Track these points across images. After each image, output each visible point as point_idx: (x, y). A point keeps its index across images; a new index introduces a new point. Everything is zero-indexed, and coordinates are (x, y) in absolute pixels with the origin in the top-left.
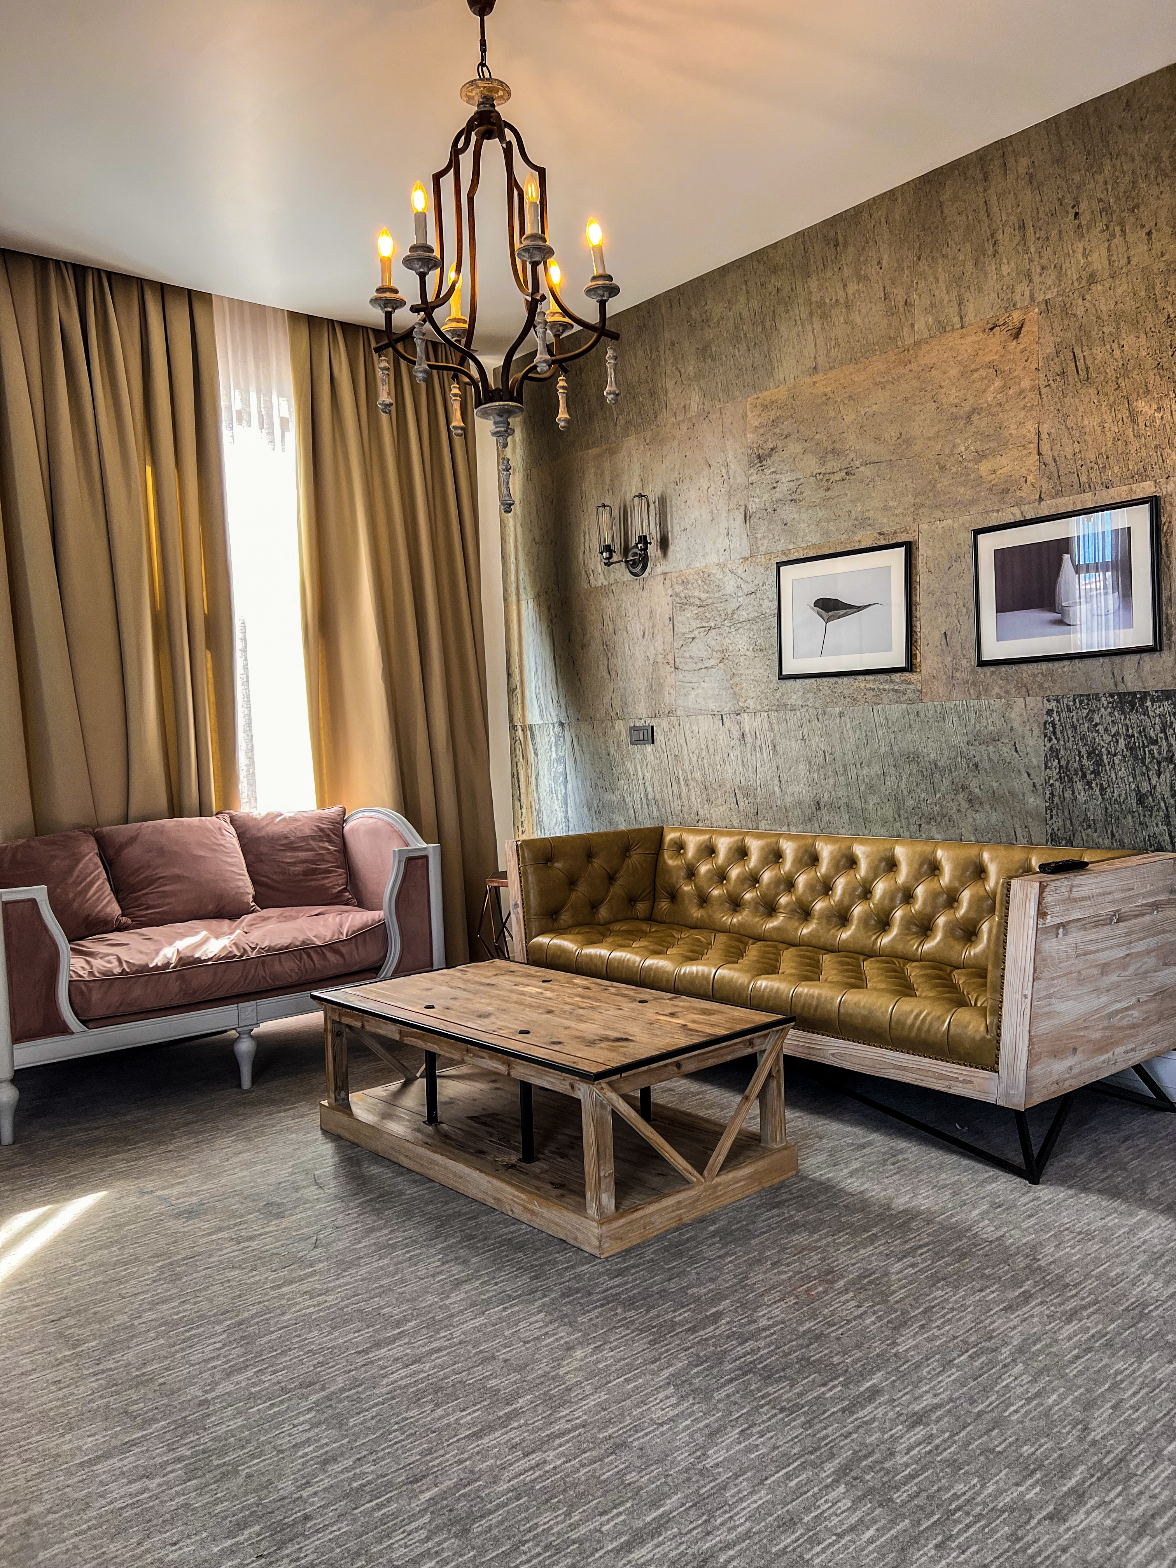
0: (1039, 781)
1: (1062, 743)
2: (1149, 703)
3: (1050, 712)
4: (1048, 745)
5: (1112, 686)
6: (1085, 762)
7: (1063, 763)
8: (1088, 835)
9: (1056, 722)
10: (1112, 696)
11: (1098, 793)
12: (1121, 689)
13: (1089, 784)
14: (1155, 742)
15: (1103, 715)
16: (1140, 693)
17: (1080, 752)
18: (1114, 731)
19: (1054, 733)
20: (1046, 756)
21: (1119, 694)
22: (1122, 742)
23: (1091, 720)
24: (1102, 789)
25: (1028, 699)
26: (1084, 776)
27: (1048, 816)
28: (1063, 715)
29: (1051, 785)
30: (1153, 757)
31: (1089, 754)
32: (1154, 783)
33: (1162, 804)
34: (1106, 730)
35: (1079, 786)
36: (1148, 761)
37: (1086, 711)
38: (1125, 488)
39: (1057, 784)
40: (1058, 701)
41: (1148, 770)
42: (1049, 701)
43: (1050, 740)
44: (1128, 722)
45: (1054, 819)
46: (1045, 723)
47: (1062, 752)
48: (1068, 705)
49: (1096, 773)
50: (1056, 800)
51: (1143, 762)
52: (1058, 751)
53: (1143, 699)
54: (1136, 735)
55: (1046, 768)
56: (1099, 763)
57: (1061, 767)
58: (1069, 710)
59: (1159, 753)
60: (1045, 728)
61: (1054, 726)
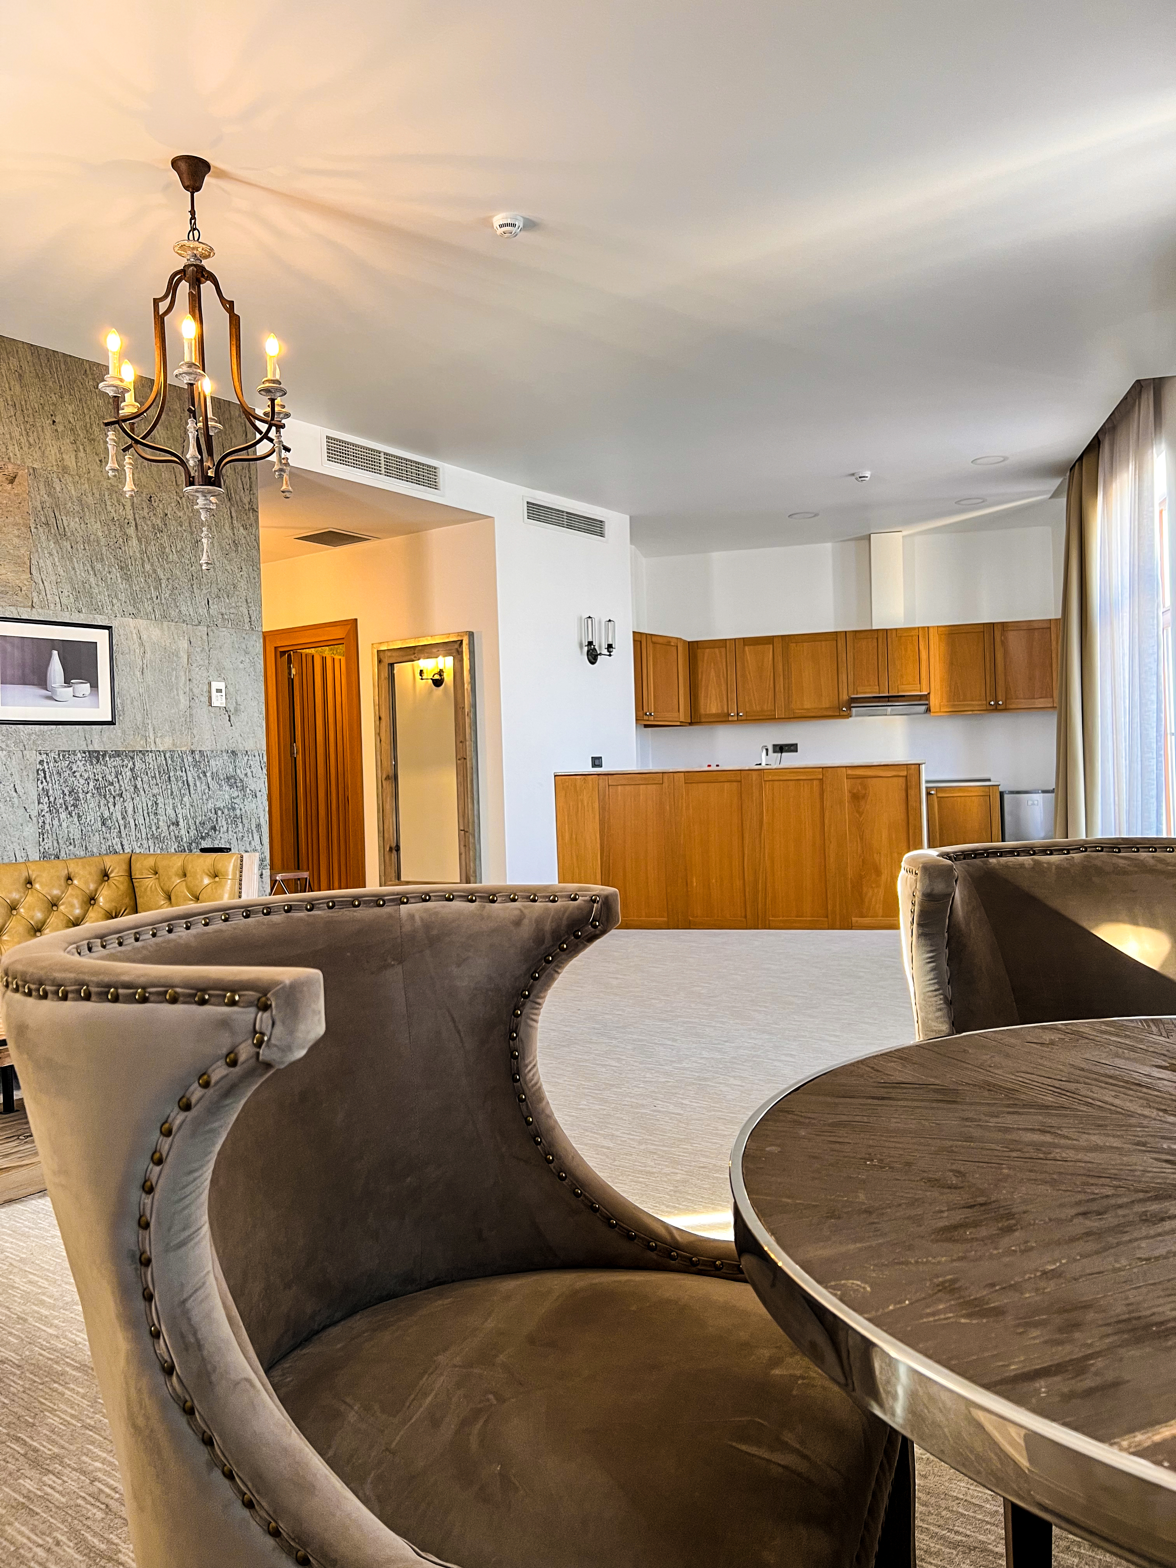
0: (34, 813)
1: (50, 785)
2: (108, 759)
3: (41, 762)
4: (41, 787)
5: (85, 745)
6: (67, 798)
7: (52, 799)
8: (70, 850)
9: (46, 770)
10: (84, 753)
11: (76, 819)
12: (91, 748)
13: (70, 814)
14: (112, 784)
15: (80, 766)
16: (102, 751)
17: (63, 791)
18: (86, 776)
19: (45, 778)
20: (39, 795)
21: (89, 752)
22: (92, 784)
23: (71, 769)
24: (79, 816)
25: (25, 752)
26: (67, 808)
27: (41, 839)
28: (51, 765)
29: (43, 816)
30: (111, 794)
31: (70, 793)
32: (111, 810)
33: (117, 824)
34: (81, 776)
35: (63, 816)
36: (108, 796)
37: (68, 762)
38: (91, 616)
39: (47, 815)
40: (47, 754)
41: (108, 802)
42: (40, 754)
43: (42, 783)
44: (95, 771)
45: (46, 841)
46: (38, 771)
47: (51, 792)
48: (54, 758)
49: (75, 806)
50: (47, 827)
51: (105, 797)
52: (48, 791)
53: (104, 756)
54: (100, 779)
55: (39, 803)
56: (77, 799)
57: (50, 802)
58: (56, 761)
59: (115, 791)
60: (38, 774)
61: (45, 774)
